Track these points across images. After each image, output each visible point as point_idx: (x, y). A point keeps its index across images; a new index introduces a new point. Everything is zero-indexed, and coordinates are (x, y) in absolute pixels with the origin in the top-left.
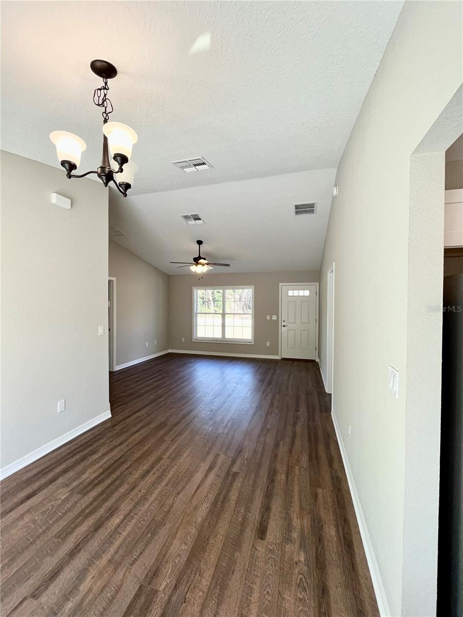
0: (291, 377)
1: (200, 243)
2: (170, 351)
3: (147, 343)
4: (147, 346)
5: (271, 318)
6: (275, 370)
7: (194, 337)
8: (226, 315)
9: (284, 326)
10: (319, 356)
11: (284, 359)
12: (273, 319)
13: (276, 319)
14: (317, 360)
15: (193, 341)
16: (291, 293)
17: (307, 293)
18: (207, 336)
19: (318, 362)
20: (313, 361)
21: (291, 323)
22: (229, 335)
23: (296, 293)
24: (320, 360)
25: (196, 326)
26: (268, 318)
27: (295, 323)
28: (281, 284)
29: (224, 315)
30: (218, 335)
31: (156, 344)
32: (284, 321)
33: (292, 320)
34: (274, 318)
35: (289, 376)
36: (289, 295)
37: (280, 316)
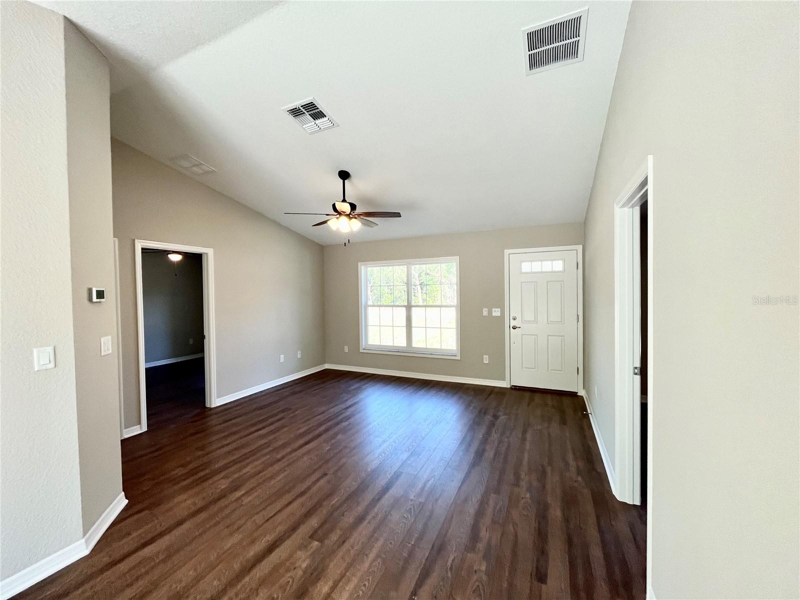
0: (529, 436)
1: (344, 175)
2: (327, 366)
3: (282, 356)
4: (282, 360)
5: (490, 312)
6: (496, 417)
7: (363, 344)
8: (413, 309)
9: (514, 328)
10: (586, 384)
11: (515, 388)
12: (494, 314)
13: (498, 314)
14: (582, 393)
15: (361, 351)
16: (526, 267)
17: (558, 266)
18: (384, 343)
19: (582, 397)
20: (573, 395)
21: (529, 322)
22: (419, 342)
23: (537, 266)
24: (588, 392)
25: (366, 326)
26: (485, 312)
27: (535, 321)
28: (507, 252)
29: (409, 307)
30: (401, 342)
31: (299, 356)
32: (514, 319)
33: (529, 316)
34: (496, 312)
35: (524, 432)
36: (523, 271)
37: (507, 309)
